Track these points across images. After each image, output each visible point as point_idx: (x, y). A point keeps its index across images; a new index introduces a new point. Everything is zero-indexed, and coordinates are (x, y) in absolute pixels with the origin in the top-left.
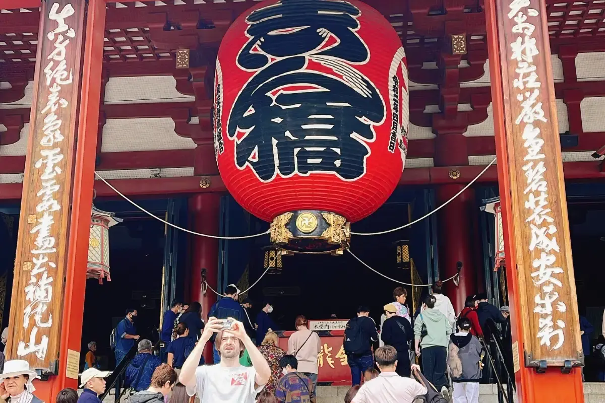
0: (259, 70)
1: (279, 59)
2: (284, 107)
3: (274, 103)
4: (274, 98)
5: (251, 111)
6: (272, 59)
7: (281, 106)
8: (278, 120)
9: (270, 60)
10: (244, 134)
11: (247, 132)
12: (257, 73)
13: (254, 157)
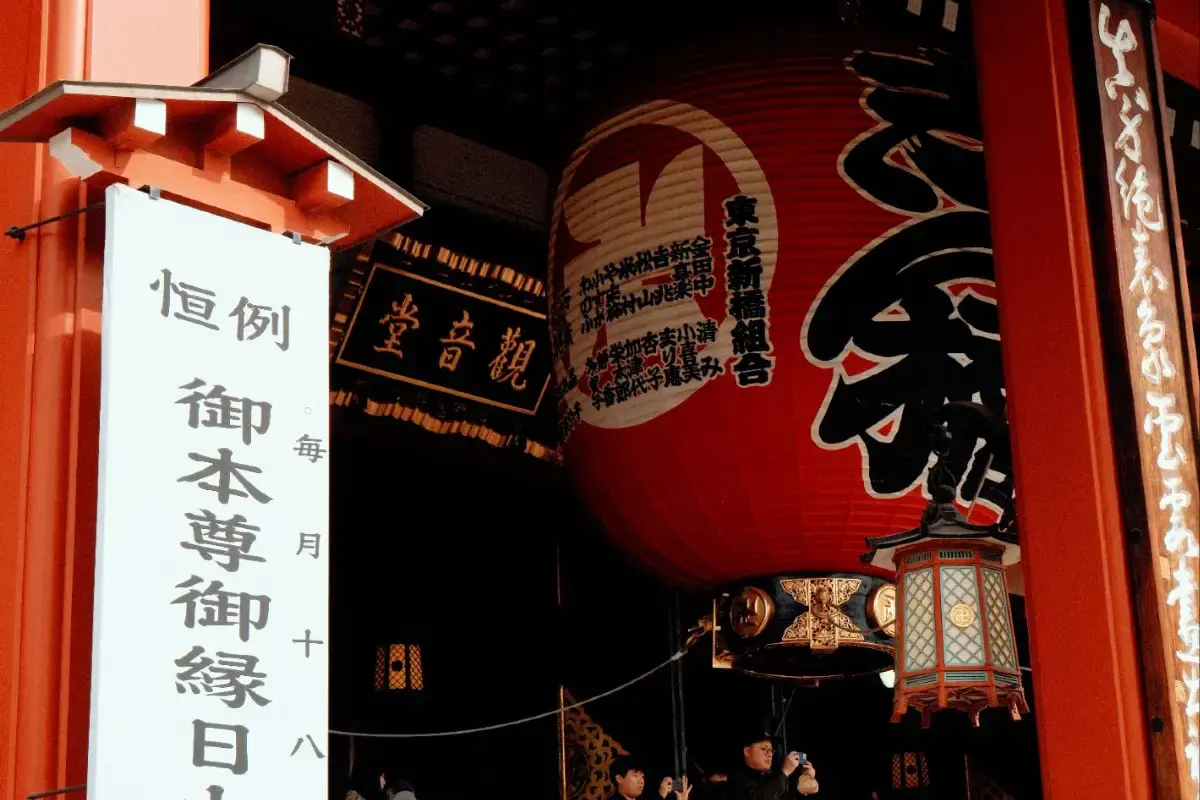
0: (917, 218)
1: (960, 207)
2: (976, 332)
3: (955, 315)
4: (956, 301)
5: (894, 313)
6: (946, 205)
7: (971, 327)
8: (962, 359)
9: (941, 202)
10: (871, 365)
11: (885, 363)
12: (910, 223)
13: (885, 431)
